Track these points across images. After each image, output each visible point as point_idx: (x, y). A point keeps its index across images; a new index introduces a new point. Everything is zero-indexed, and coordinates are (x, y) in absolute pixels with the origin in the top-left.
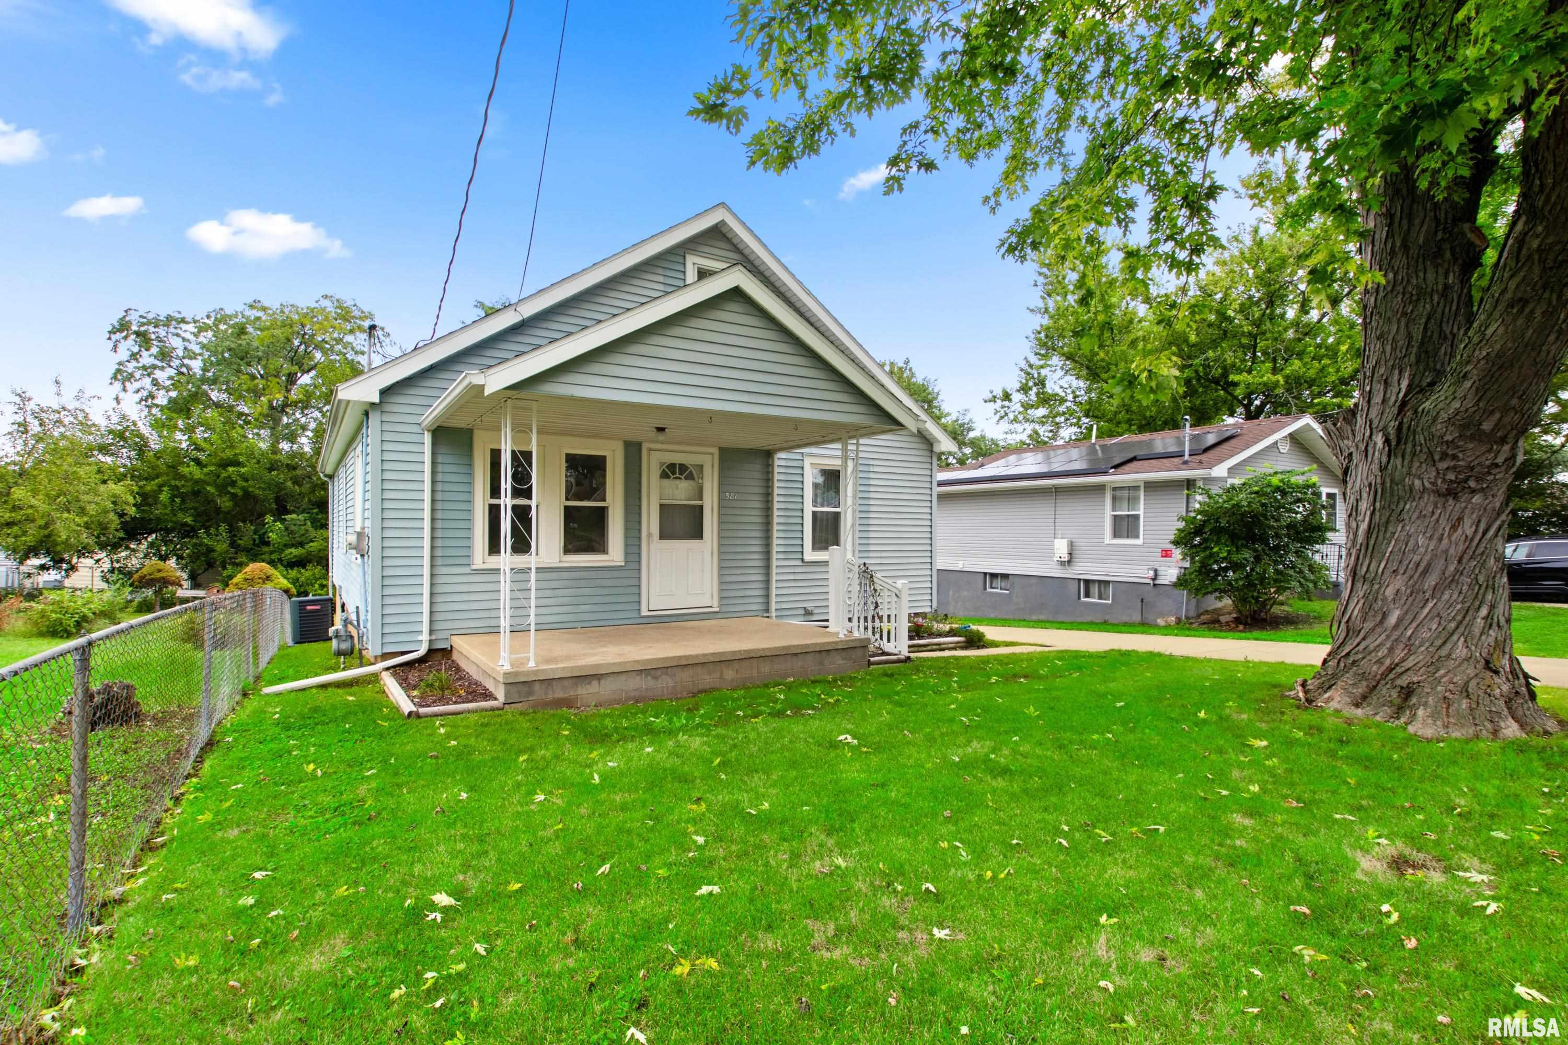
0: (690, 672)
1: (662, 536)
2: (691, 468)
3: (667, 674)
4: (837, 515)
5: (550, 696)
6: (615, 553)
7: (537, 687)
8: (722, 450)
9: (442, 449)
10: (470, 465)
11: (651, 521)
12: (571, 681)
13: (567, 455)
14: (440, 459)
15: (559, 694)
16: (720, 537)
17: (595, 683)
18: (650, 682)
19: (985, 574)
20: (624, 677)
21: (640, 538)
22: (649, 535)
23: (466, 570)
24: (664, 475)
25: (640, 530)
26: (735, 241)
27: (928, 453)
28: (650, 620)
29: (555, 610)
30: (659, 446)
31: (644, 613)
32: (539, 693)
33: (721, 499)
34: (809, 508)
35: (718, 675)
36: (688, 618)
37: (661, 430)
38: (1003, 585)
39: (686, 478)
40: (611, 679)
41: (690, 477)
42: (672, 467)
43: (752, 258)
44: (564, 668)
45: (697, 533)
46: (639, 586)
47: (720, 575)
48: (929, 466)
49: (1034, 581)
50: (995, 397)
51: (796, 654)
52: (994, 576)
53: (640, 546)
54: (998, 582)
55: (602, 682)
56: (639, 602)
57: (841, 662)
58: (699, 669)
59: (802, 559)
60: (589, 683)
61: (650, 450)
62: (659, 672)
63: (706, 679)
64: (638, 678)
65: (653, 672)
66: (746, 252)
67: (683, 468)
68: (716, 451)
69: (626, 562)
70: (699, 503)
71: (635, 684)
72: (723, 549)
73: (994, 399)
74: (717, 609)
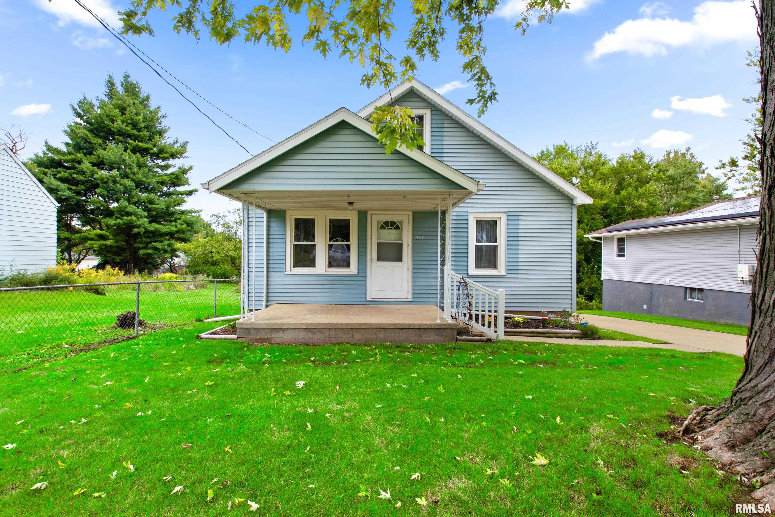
0: (333, 332)
1: (379, 259)
2: (398, 223)
3: (320, 332)
4: (496, 247)
5: (258, 337)
6: (353, 269)
7: (252, 331)
8: (414, 212)
9: (273, 220)
10: (285, 226)
11: (372, 252)
12: (269, 330)
13: (330, 219)
14: (272, 224)
15: (263, 335)
16: (413, 261)
17: (281, 332)
18: (311, 336)
19: (686, 288)
20: (297, 331)
21: (366, 260)
22: (371, 259)
23: (283, 274)
24: (382, 227)
25: (366, 256)
26: (422, 96)
27: (569, 206)
28: (370, 303)
29: (322, 295)
30: (378, 212)
31: (369, 299)
32: (253, 334)
33: (414, 239)
34: (473, 243)
35: (350, 335)
36: (392, 303)
37: (351, 203)
38: (700, 296)
39: (395, 228)
40: (289, 331)
41: (397, 228)
42: (387, 223)
43: (433, 103)
44: (265, 323)
45: (400, 259)
46: (366, 285)
47: (413, 281)
48: (570, 214)
49: (722, 295)
50: (723, 165)
51: (401, 329)
52: (693, 290)
53: (366, 264)
54: (696, 294)
55: (285, 332)
56: (366, 294)
57: (435, 336)
58: (339, 331)
59: (467, 274)
60: (278, 332)
61: (372, 214)
62: (315, 331)
63: (343, 337)
64: (304, 332)
65: (312, 330)
66: (429, 100)
67: (393, 223)
68: (410, 213)
69: (358, 273)
70: (400, 242)
71: (302, 335)
72: (415, 267)
73: (723, 166)
74: (411, 300)
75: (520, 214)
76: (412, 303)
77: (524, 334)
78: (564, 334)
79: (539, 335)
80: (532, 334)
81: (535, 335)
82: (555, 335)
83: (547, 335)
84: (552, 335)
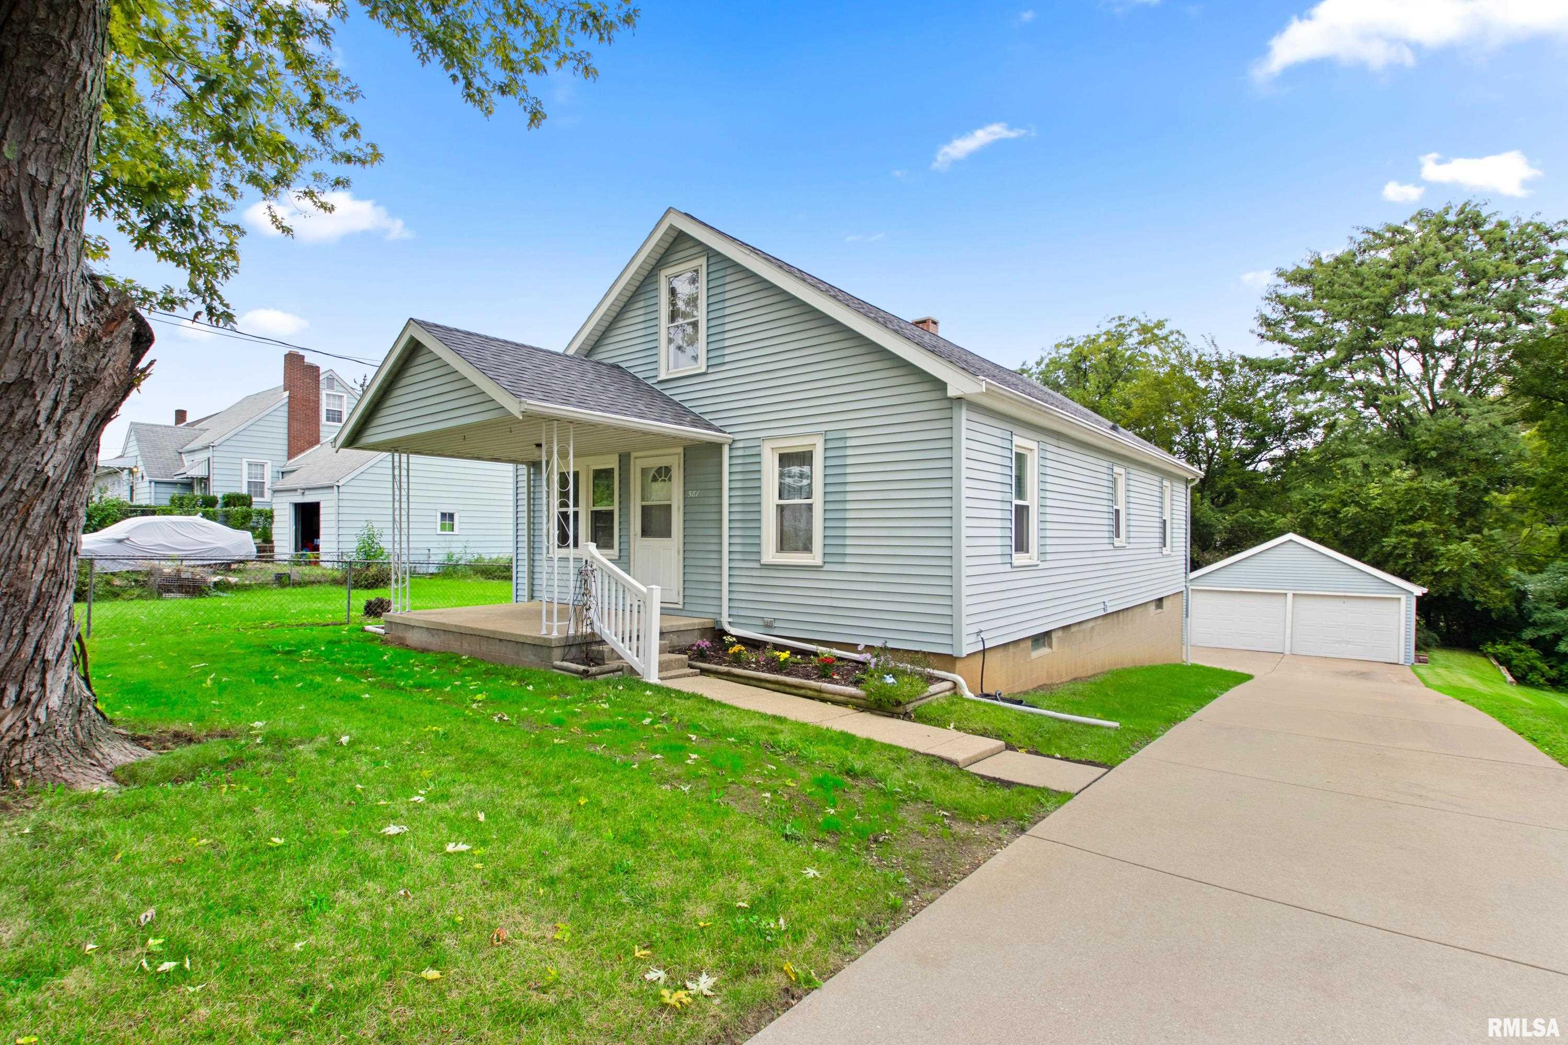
1: (645, 534)
3: (437, 635)
4: (810, 508)
5: (397, 634)
6: (616, 549)
8: (685, 449)
11: (636, 522)
12: (403, 626)
13: (594, 471)
15: (400, 633)
16: (685, 536)
17: (411, 631)
18: (430, 638)
20: (421, 631)
21: (629, 536)
22: (635, 534)
24: (654, 479)
25: (629, 529)
27: (947, 404)
30: (642, 454)
32: (394, 630)
33: (686, 498)
34: (769, 501)
35: (460, 643)
39: (669, 480)
40: (416, 630)
42: (659, 471)
45: (669, 532)
47: (684, 573)
48: (948, 424)
53: (629, 543)
58: (451, 636)
59: (760, 561)
60: (409, 630)
61: (636, 458)
64: (426, 634)
67: (667, 470)
68: (681, 451)
69: (620, 556)
70: (669, 502)
71: (425, 637)
72: (687, 547)
74: (680, 607)
75: (849, 434)
76: (684, 613)
77: (763, 684)
78: (834, 694)
79: (788, 690)
80: (777, 687)
81: (782, 688)
82: (815, 694)
83: (802, 692)
84: (810, 693)
